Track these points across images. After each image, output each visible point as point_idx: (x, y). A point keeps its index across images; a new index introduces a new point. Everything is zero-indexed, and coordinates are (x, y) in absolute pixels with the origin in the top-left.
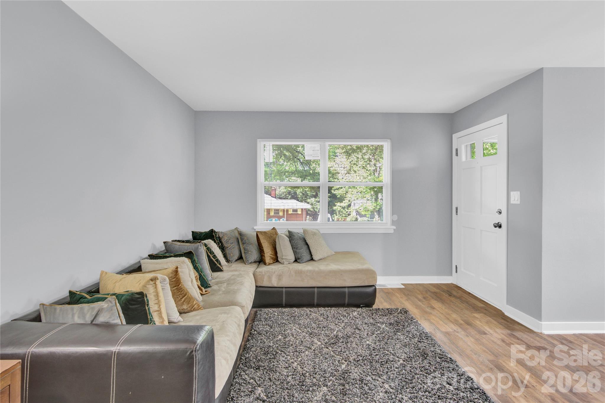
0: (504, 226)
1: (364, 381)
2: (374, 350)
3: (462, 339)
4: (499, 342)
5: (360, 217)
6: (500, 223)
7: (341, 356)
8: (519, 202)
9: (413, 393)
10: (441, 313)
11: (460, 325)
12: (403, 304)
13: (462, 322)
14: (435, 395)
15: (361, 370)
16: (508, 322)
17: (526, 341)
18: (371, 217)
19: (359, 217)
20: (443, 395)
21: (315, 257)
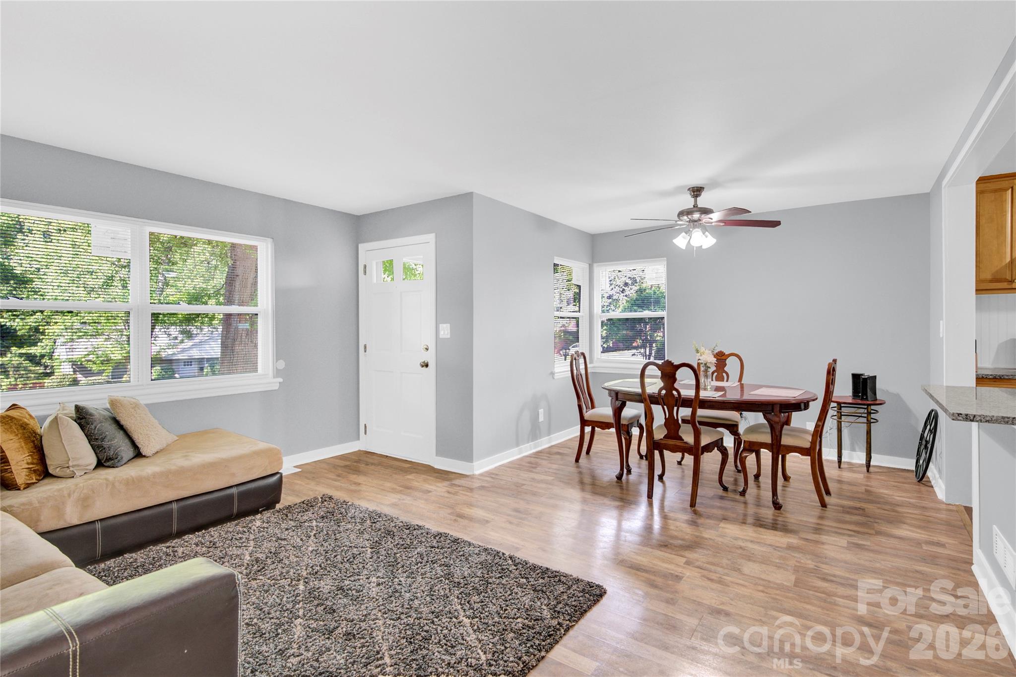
0: (432, 365)
1: (345, 587)
2: (327, 553)
3: (412, 504)
4: (446, 495)
5: (86, 377)
6: (426, 362)
7: (286, 579)
8: (449, 336)
9: (406, 571)
10: (371, 486)
11: (400, 492)
12: (316, 491)
13: (401, 488)
14: (427, 562)
15: (330, 580)
16: (441, 474)
17: (467, 486)
18: (114, 374)
19: (80, 376)
20: (435, 558)
21: (144, 451)
